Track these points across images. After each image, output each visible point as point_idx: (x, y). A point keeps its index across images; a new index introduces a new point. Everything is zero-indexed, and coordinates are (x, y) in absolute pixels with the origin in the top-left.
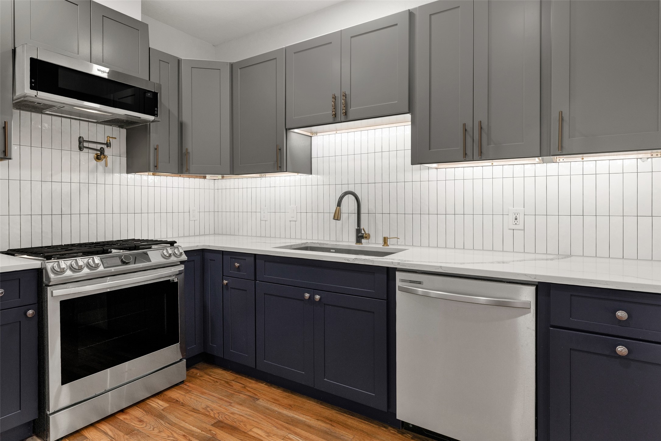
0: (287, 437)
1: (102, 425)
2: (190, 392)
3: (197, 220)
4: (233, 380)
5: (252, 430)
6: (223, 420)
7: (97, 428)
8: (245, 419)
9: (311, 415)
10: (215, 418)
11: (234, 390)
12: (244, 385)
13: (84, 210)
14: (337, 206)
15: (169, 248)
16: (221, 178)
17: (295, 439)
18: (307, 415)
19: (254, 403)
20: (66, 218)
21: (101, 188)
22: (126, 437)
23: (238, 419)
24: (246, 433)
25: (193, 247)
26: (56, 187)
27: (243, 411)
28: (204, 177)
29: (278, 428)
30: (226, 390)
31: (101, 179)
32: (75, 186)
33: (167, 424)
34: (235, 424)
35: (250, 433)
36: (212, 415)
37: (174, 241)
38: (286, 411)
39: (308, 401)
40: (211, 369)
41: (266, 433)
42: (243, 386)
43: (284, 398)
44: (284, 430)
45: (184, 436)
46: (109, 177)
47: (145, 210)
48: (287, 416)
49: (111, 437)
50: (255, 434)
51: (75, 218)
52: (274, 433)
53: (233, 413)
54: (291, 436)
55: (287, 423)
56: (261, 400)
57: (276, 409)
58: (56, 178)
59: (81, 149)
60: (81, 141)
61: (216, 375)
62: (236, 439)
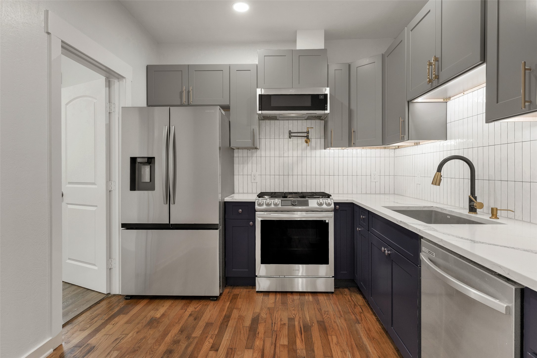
0: (345, 352)
1: (279, 294)
2: (329, 300)
3: (377, 182)
4: (360, 306)
5: (332, 336)
6: (326, 322)
7: (276, 295)
8: (336, 328)
9: (378, 352)
10: (323, 319)
11: (353, 311)
12: (363, 311)
13: (300, 173)
14: (437, 172)
15: (321, 199)
16: (397, 147)
17: (348, 356)
18: (376, 350)
19: (354, 324)
20: (290, 177)
21: (309, 159)
22: (280, 304)
23: (334, 326)
24: (327, 335)
25: (344, 200)
26: (286, 159)
27: (342, 324)
28: (384, 147)
29: (347, 344)
30: (349, 308)
31: (309, 154)
32: (295, 159)
33: (300, 308)
34: (329, 327)
35: (329, 337)
36: (324, 317)
37: (330, 195)
38: (366, 340)
39: (391, 344)
40: (357, 293)
41: (337, 342)
42: (361, 311)
43: (377, 332)
44: (350, 348)
45: (300, 318)
46: (313, 152)
47: (336, 173)
48: (363, 342)
49: (276, 301)
50: (331, 339)
51: (295, 177)
52: (341, 345)
53: (335, 322)
54: (348, 353)
55: (357, 346)
56: (360, 325)
57: (362, 335)
58: (286, 155)
59: (290, 137)
60: (290, 133)
61: (355, 298)
62: (319, 335)
